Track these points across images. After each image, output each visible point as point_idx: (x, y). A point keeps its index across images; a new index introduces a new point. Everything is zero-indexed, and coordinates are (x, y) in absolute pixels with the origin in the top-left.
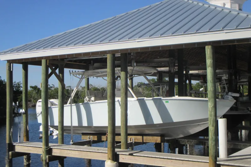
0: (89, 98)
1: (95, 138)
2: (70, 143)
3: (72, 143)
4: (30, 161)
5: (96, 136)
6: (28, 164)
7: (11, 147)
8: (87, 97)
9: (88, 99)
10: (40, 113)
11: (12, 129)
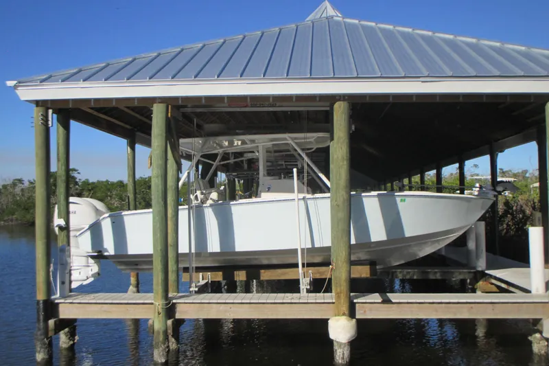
0: (205, 194)
1: (219, 276)
2: (191, 289)
3: (197, 289)
4: (77, 338)
5: (221, 273)
6: (71, 345)
7: (50, 308)
8: (198, 193)
9: (200, 196)
10: (87, 227)
11: (52, 265)
